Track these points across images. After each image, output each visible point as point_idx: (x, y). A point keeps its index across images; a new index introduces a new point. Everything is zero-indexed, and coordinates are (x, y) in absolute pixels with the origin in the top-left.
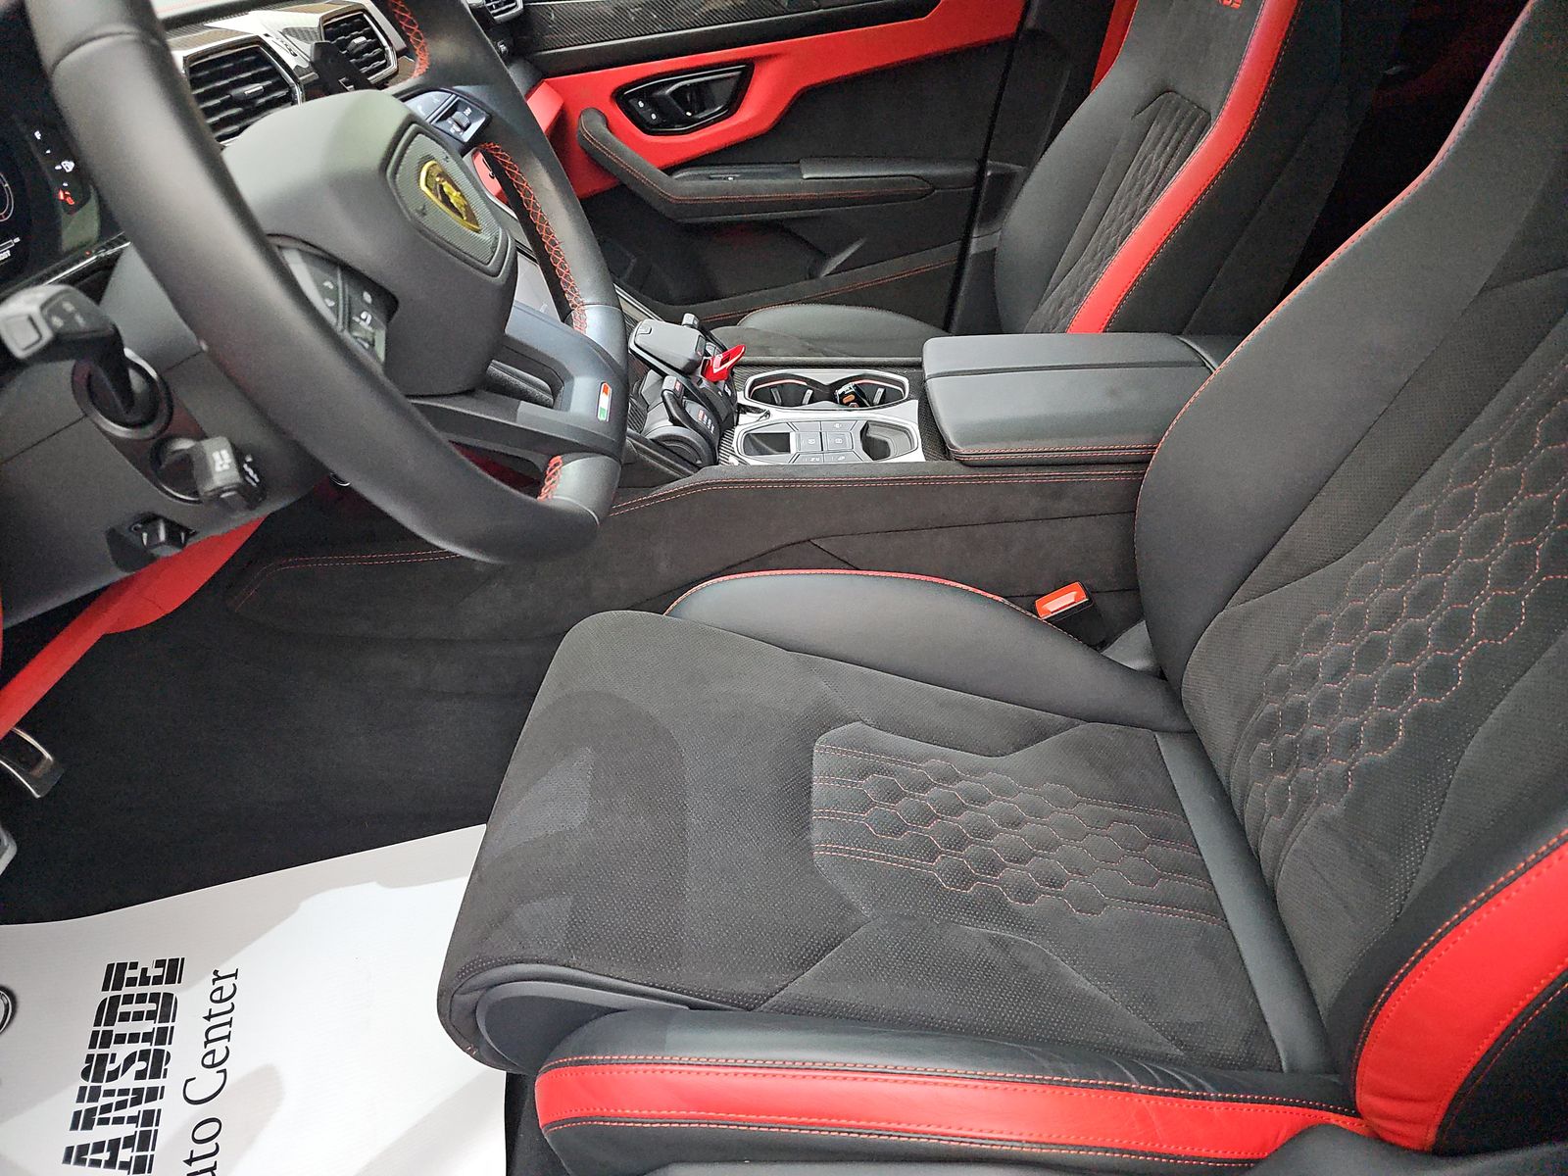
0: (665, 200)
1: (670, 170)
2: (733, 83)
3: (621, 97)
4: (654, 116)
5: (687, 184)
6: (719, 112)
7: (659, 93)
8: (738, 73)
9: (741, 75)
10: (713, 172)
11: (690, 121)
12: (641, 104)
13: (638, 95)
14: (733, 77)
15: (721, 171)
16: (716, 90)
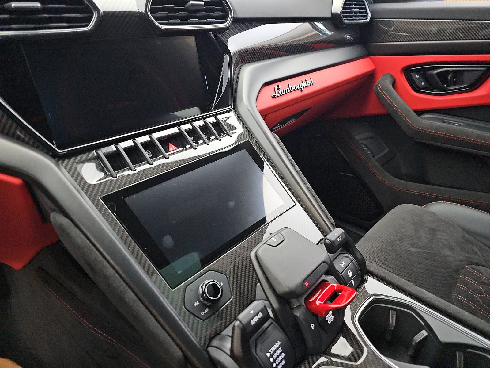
0: (409, 127)
1: (419, 113)
2: (480, 73)
3: (407, 71)
4: (423, 83)
5: (428, 122)
6: (464, 88)
7: (431, 72)
8: (485, 68)
9: (487, 70)
10: (447, 118)
11: (445, 90)
12: (418, 76)
13: (417, 71)
14: (481, 70)
15: (452, 119)
16: (466, 76)
